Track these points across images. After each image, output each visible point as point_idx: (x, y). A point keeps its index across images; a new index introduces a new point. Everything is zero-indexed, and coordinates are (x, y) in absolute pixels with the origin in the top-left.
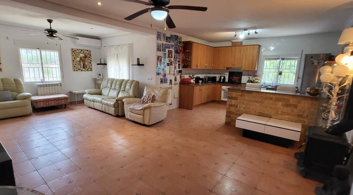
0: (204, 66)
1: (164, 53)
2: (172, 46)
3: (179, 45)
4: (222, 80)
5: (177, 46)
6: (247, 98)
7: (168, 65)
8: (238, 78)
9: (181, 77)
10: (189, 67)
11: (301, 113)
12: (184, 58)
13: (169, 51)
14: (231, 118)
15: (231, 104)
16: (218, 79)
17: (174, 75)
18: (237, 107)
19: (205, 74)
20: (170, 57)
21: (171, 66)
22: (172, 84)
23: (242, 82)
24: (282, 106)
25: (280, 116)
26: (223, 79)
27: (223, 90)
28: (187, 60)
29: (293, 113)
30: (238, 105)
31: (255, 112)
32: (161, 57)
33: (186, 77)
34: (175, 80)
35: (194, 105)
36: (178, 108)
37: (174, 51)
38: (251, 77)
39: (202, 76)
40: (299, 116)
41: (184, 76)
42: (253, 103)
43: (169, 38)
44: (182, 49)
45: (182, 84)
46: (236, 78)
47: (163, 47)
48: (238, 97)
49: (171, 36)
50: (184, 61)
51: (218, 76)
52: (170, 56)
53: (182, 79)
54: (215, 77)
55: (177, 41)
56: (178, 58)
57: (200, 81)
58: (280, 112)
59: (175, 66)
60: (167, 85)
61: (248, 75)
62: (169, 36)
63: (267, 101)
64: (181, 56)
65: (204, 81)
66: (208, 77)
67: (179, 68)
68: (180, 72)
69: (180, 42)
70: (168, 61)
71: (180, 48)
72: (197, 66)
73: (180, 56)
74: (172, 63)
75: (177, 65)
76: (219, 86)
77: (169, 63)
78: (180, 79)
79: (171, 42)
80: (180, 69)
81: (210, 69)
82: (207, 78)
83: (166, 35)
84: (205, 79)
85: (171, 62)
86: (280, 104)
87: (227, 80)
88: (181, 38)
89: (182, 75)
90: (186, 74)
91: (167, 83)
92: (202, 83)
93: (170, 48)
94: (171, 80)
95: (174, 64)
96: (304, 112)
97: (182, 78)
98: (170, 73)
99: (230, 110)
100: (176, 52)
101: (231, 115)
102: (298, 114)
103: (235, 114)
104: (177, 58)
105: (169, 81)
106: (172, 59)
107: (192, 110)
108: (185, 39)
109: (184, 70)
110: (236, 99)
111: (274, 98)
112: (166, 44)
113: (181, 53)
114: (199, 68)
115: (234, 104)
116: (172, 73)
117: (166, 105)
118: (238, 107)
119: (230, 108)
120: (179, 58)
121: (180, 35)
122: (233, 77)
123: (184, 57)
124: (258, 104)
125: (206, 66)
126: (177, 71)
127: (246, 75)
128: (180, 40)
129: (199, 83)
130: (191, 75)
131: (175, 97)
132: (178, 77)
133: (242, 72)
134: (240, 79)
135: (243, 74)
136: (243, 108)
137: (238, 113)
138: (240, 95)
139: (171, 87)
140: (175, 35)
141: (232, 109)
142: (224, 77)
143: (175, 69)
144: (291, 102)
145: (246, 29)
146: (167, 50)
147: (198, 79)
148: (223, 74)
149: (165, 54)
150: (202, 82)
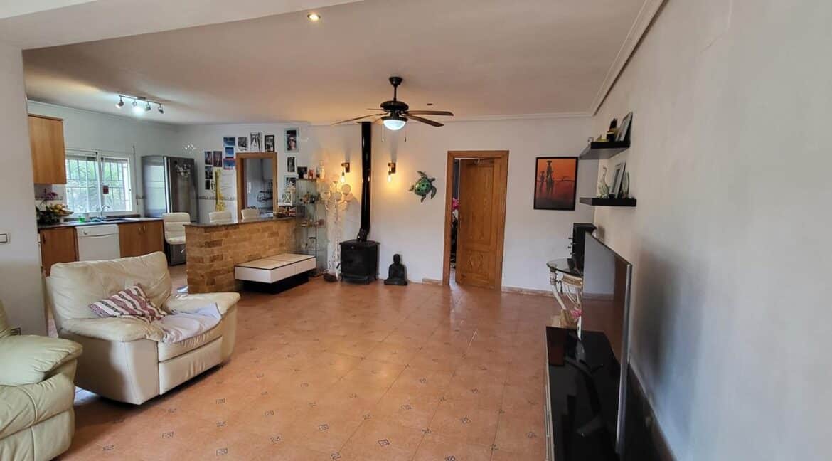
6: (234, 237)
14: (216, 282)
15: (214, 256)
18: (222, 258)
30: (224, 254)
42: (241, 243)
48: (222, 240)
58: (267, 246)
99: (212, 269)
101: (215, 278)
110: (218, 243)
111: (261, 229)
124: (246, 244)
136: (231, 258)
138: (223, 235)
144: (274, 229)
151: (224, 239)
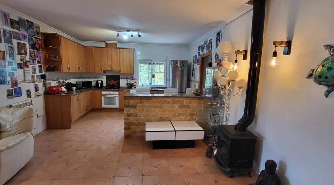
0: (77, 69)
1: (9, 46)
2: (25, 37)
3: (35, 36)
4: (100, 85)
5: (34, 38)
6: (147, 104)
7: (20, 66)
8: (117, 82)
9: (45, 85)
10: (57, 71)
11: (192, 113)
12: (47, 57)
13: (19, 44)
14: (131, 129)
15: (130, 114)
16: (94, 84)
17: (33, 82)
18: (136, 116)
19: (76, 78)
20: (22, 54)
21: (25, 68)
22: (30, 97)
23: (121, 85)
24: (178, 108)
25: (177, 118)
26: (101, 83)
27: (103, 96)
28: (52, 60)
29: (187, 113)
30: (138, 113)
31: (156, 118)
32: (4, 52)
33: (54, 83)
34: (36, 89)
35: (72, 121)
36: (45, 130)
37: (29, 45)
38: (129, 80)
39: (73, 81)
40: (192, 115)
41: (50, 83)
42: (152, 109)
43: (18, 23)
44: (41, 43)
45: (48, 94)
46: (114, 81)
47: (5, 35)
48: (137, 105)
49: (21, 19)
50: (47, 61)
51: (94, 81)
52: (23, 52)
53: (46, 88)
54: (91, 82)
55: (33, 30)
56: (37, 56)
57: (74, 88)
58: (177, 114)
59: (33, 68)
60: (23, 99)
61: (126, 79)
62: (17, 19)
63: (165, 105)
64: (41, 55)
65: (79, 87)
66: (82, 81)
67: (40, 71)
68: (43, 77)
69: (38, 33)
70: (20, 60)
71: (38, 42)
72: (69, 69)
73: (40, 53)
74: (28, 64)
75: (37, 67)
76: (97, 92)
77: (21, 64)
78: (44, 88)
79: (21, 29)
80: (43, 73)
81: (84, 72)
82: (82, 83)
83: (9, 16)
84: (79, 84)
85: (25, 61)
86: (177, 106)
87: (105, 85)
88: (39, 27)
89: (46, 81)
90: (52, 80)
91: (21, 96)
92: (76, 90)
93: (20, 40)
94: (28, 91)
95: (30, 66)
96: (195, 111)
97: (48, 86)
98: (25, 80)
99: (129, 121)
100: (33, 46)
101: (131, 126)
102: (190, 113)
103: (135, 124)
104: (35, 56)
105: (24, 93)
106: (27, 58)
107: (70, 128)
108: (45, 29)
109: (48, 75)
110: (135, 107)
111: (171, 102)
112: (11, 31)
113: (41, 49)
114: (71, 71)
115: (133, 113)
116: (29, 78)
117: (31, 135)
118: (138, 116)
119: (129, 119)
120: (39, 57)
121: (36, 22)
122: (111, 80)
123: (47, 55)
124: (157, 110)
125: (79, 69)
126: (37, 76)
127: (125, 79)
128: (37, 29)
129: (72, 90)
130: (61, 81)
131: (38, 116)
132: (41, 86)
133: (119, 76)
134: (119, 83)
135: (121, 77)
136: (144, 116)
137: (138, 122)
138: (138, 102)
139: (32, 102)
140: (27, 20)
141: (132, 119)
142: (102, 81)
143: (33, 73)
144: (184, 103)
145: (129, 30)
146: (15, 42)
147: (69, 86)
148: (99, 78)
149: (12, 48)
150: (76, 88)
151: (138, 105)
